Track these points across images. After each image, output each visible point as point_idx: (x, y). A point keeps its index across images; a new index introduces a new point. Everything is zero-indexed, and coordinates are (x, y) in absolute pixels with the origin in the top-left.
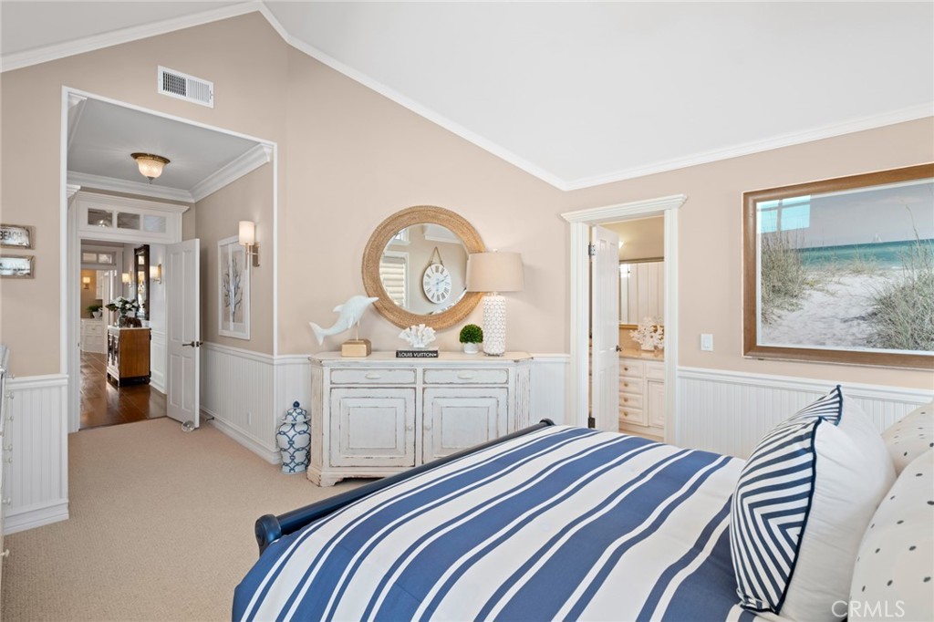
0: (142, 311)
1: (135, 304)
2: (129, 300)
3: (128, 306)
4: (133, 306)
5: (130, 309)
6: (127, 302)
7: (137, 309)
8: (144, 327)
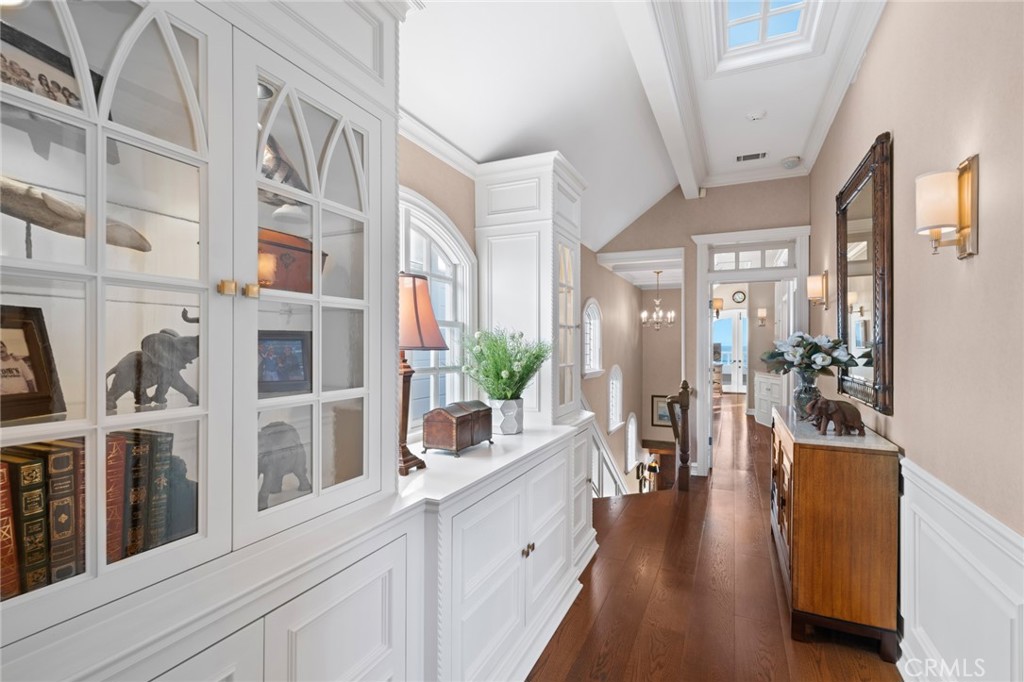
0: (862, 374)
1: (840, 354)
2: (822, 340)
3: (819, 359)
4: (835, 361)
5: (824, 370)
6: (816, 348)
7: (845, 367)
8: (870, 442)
